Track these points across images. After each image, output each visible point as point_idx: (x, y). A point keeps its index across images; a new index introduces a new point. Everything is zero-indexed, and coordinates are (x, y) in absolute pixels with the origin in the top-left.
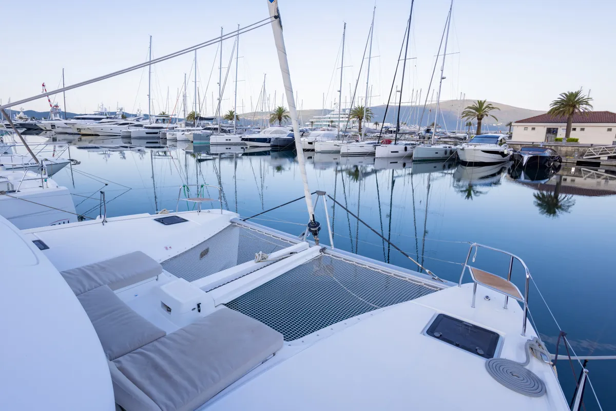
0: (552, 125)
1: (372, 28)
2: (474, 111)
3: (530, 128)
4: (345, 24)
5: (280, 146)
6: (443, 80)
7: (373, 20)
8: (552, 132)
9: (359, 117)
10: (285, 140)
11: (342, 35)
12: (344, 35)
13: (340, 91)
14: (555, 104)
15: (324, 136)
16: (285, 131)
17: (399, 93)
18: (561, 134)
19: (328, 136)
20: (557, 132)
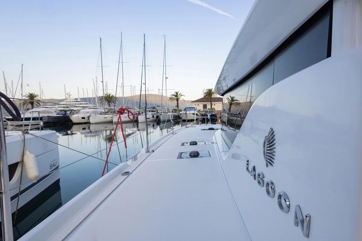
0: (205, 103)
1: (121, 45)
2: (174, 97)
3: (197, 105)
4: (101, 39)
5: (52, 123)
6: (167, 79)
7: (121, 40)
8: (205, 106)
9: (108, 101)
10: (55, 118)
11: (100, 46)
12: (101, 45)
13: (102, 82)
14: (205, 94)
15: (93, 112)
16: (52, 111)
17: (145, 85)
18: (209, 107)
19: (96, 113)
20: (206, 107)
